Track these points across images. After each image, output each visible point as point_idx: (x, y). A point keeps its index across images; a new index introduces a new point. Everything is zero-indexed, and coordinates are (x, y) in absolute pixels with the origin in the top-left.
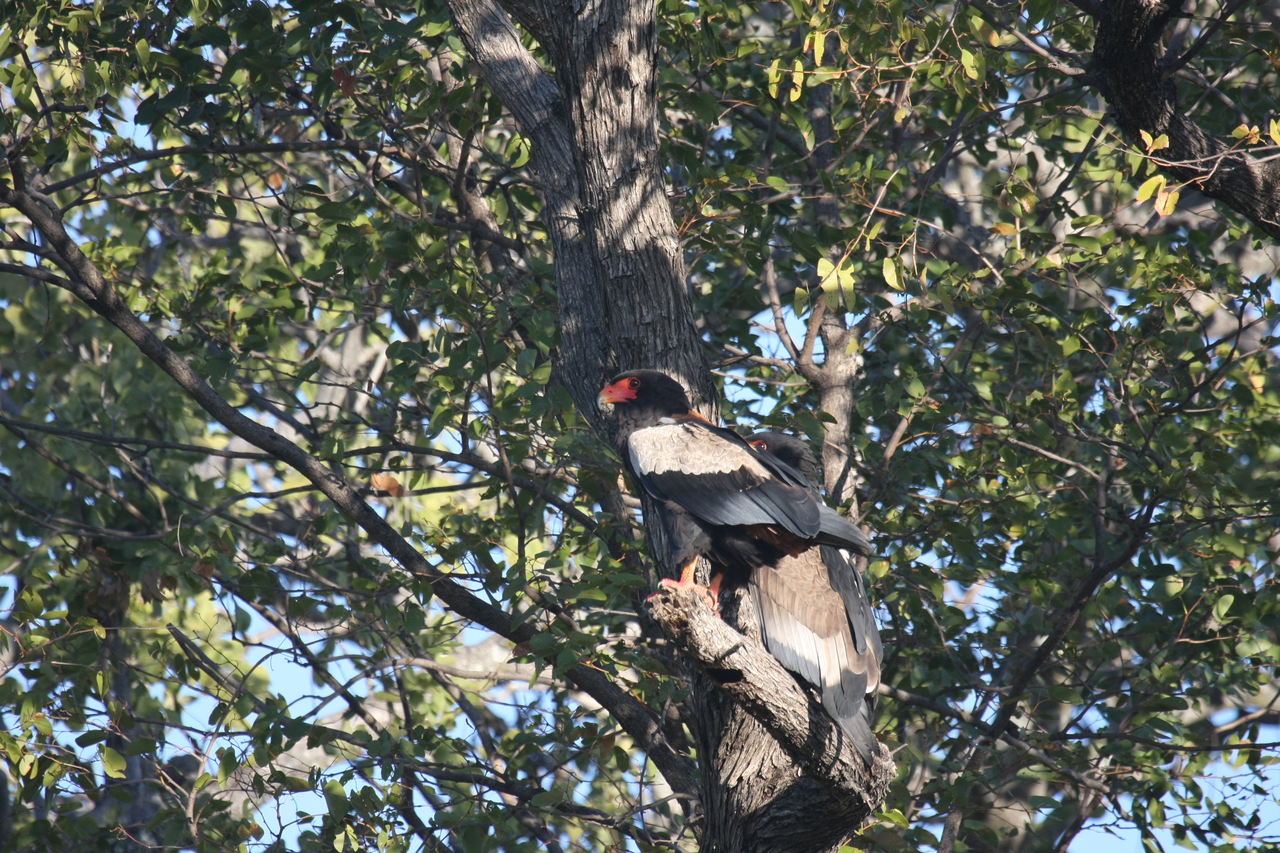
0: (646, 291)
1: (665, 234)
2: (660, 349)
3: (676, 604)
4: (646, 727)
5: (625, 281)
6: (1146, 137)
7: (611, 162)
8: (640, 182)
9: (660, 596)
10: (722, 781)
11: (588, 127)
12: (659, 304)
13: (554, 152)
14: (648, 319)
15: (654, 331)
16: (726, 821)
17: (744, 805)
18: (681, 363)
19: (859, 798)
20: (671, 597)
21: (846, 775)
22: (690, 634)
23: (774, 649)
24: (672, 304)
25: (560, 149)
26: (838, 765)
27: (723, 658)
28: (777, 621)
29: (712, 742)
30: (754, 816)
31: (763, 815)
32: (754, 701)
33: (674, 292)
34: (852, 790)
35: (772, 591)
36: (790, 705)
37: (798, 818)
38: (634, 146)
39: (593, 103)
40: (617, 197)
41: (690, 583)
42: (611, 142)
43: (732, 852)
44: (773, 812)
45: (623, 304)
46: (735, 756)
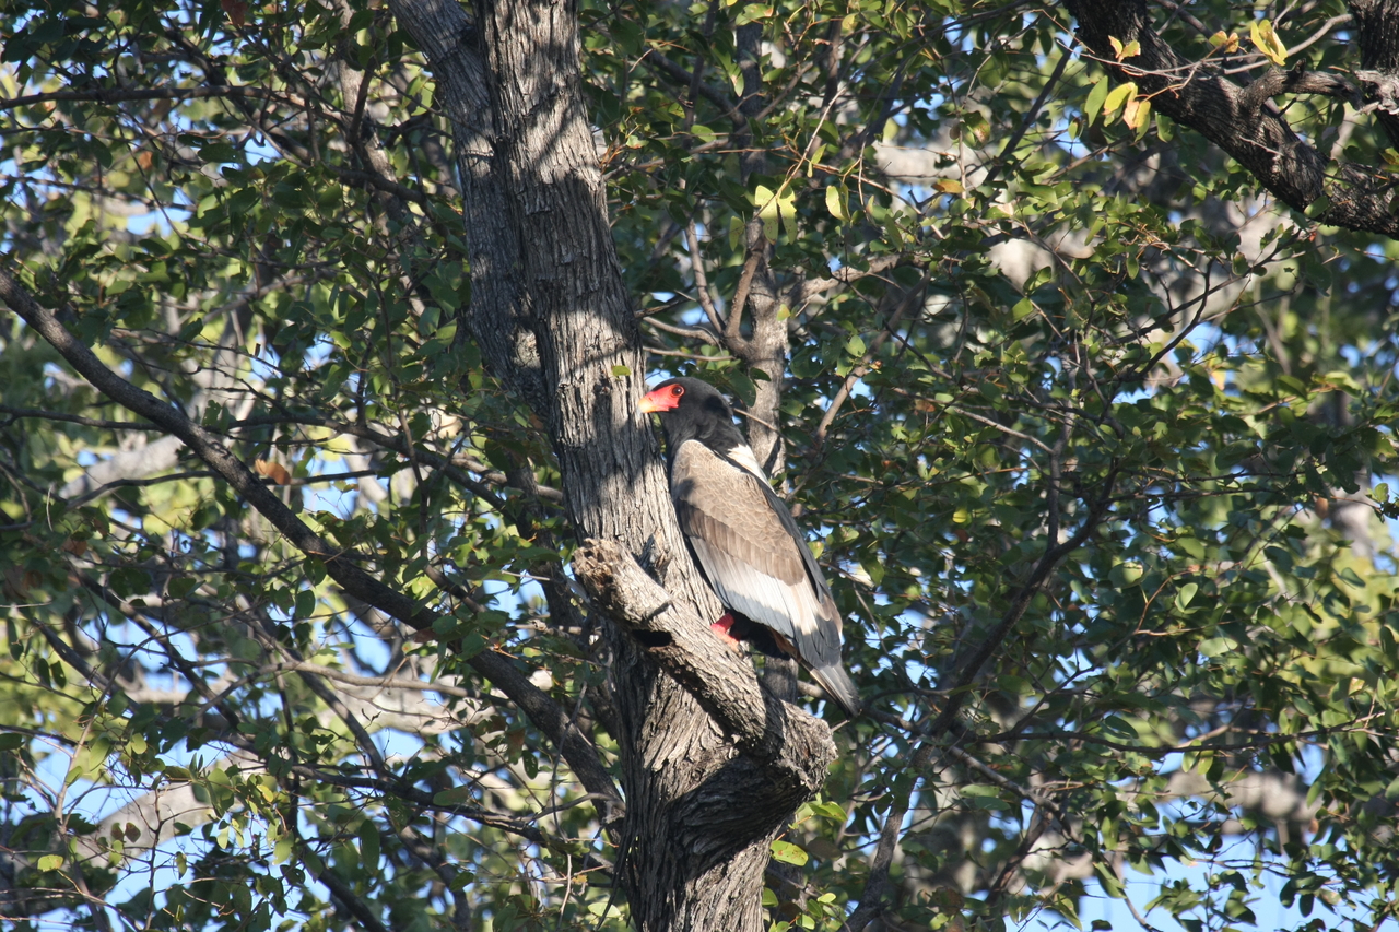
0: (565, 229)
1: (585, 164)
2: (580, 291)
3: (600, 558)
4: (558, 720)
5: (543, 218)
6: (1116, 43)
7: (527, 86)
8: (559, 108)
9: (582, 550)
10: (646, 764)
11: (502, 49)
12: (580, 243)
13: (463, 84)
14: (568, 259)
15: (574, 272)
16: (650, 808)
17: (670, 790)
18: (603, 307)
19: (797, 779)
20: (594, 550)
21: (783, 752)
22: (615, 591)
24: (594, 243)
25: (469, 81)
27: (651, 617)
29: (635, 722)
30: (680, 802)
31: (690, 801)
32: (683, 667)
33: (596, 229)
34: (789, 769)
35: (721, 541)
36: (723, 672)
37: (728, 804)
38: (553, 69)
39: (508, 21)
40: (534, 124)
42: (528, 63)
43: (656, 843)
44: (701, 798)
45: (540, 242)
46: (660, 738)
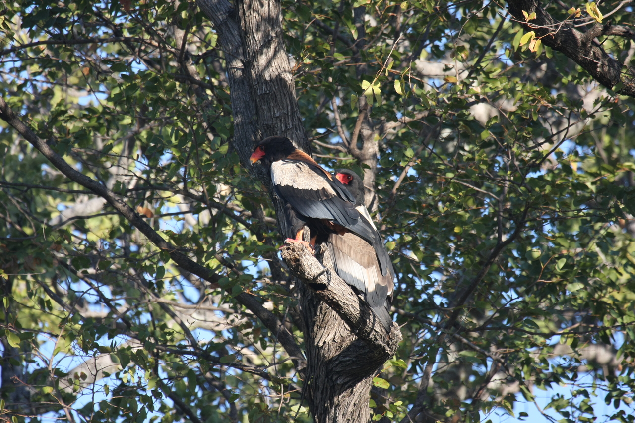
0: (276, 101)
1: (285, 71)
2: (283, 129)
3: (294, 251)
4: (275, 324)
5: (266, 96)
6: (525, 14)
7: (258, 36)
8: (273, 46)
9: (285, 247)
10: (316, 343)
11: (247, 20)
12: (283, 107)
13: (229, 35)
14: (277, 115)
15: (281, 120)
16: (318, 363)
17: (327, 355)
18: (294, 136)
19: (384, 349)
20: (291, 247)
21: (377, 337)
22: (301, 265)
23: (341, 274)
24: (289, 107)
25: (232, 34)
26: (373, 332)
27: (317, 277)
28: (342, 260)
29: (310, 324)
30: (331, 360)
31: (336, 360)
32: (332, 300)
33: (290, 101)
34: (380, 345)
35: (340, 246)
36: (350, 302)
37: (353, 361)
38: (270, 29)
39: (250, 7)
40: (262, 54)
41: (300, 240)
42: (258, 26)
43: (321, 379)
44: (341, 359)
45: (265, 107)
46: (322, 331)
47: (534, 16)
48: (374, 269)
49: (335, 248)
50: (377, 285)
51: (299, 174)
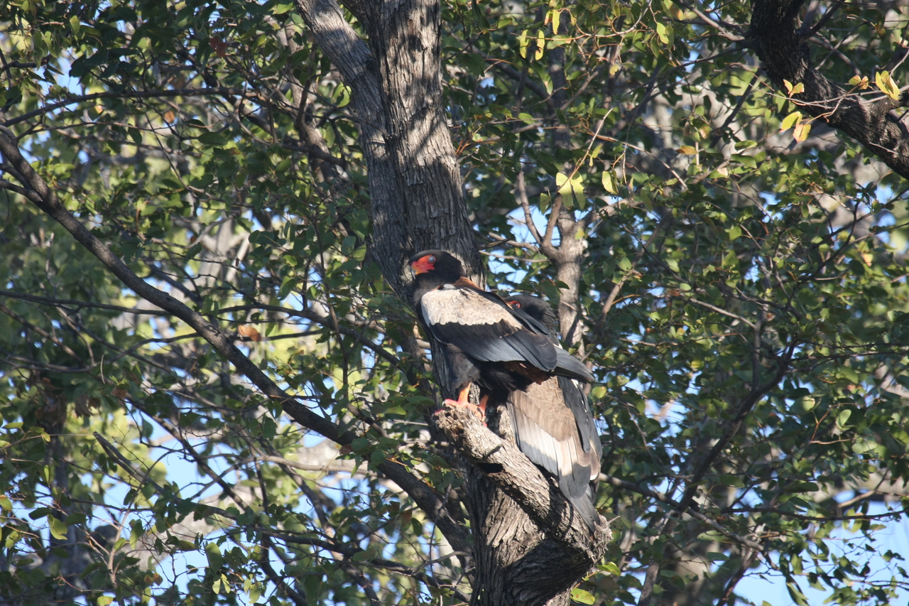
0: (433, 195)
1: (446, 154)
2: (443, 235)
3: (455, 417)
5: (418, 188)
6: (788, 84)
7: (408, 103)
8: (429, 117)
9: (444, 412)
10: (488, 542)
11: (391, 78)
12: (443, 204)
13: (367, 96)
14: (435, 215)
15: (439, 223)
16: (491, 571)
17: (504, 560)
18: (458, 246)
19: (586, 554)
20: (451, 412)
21: (576, 538)
22: (465, 439)
23: (525, 449)
24: (452, 204)
25: (372, 94)
26: (571, 531)
27: (489, 455)
29: (481, 515)
30: (511, 567)
31: (518, 567)
32: (511, 486)
33: (453, 195)
34: (581, 549)
35: (523, 407)
36: (536, 488)
37: (542, 569)
38: (424, 91)
39: (395, 61)
40: (412, 128)
41: (465, 402)
42: (408, 89)
43: (496, 594)
44: (525, 565)
45: (417, 204)
46: (498, 525)
47: (801, 88)
48: (572, 442)
49: (517, 411)
50: (576, 466)
51: (466, 304)
